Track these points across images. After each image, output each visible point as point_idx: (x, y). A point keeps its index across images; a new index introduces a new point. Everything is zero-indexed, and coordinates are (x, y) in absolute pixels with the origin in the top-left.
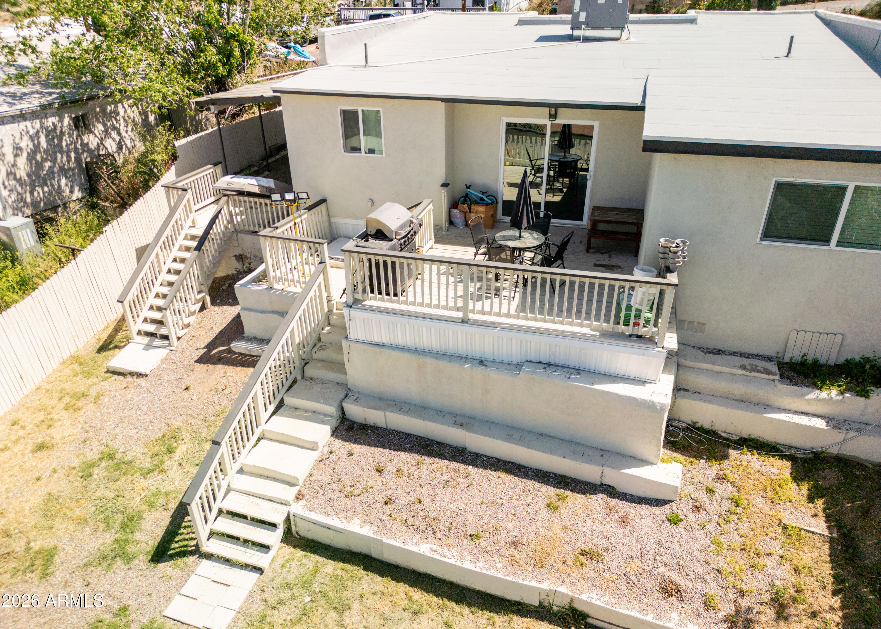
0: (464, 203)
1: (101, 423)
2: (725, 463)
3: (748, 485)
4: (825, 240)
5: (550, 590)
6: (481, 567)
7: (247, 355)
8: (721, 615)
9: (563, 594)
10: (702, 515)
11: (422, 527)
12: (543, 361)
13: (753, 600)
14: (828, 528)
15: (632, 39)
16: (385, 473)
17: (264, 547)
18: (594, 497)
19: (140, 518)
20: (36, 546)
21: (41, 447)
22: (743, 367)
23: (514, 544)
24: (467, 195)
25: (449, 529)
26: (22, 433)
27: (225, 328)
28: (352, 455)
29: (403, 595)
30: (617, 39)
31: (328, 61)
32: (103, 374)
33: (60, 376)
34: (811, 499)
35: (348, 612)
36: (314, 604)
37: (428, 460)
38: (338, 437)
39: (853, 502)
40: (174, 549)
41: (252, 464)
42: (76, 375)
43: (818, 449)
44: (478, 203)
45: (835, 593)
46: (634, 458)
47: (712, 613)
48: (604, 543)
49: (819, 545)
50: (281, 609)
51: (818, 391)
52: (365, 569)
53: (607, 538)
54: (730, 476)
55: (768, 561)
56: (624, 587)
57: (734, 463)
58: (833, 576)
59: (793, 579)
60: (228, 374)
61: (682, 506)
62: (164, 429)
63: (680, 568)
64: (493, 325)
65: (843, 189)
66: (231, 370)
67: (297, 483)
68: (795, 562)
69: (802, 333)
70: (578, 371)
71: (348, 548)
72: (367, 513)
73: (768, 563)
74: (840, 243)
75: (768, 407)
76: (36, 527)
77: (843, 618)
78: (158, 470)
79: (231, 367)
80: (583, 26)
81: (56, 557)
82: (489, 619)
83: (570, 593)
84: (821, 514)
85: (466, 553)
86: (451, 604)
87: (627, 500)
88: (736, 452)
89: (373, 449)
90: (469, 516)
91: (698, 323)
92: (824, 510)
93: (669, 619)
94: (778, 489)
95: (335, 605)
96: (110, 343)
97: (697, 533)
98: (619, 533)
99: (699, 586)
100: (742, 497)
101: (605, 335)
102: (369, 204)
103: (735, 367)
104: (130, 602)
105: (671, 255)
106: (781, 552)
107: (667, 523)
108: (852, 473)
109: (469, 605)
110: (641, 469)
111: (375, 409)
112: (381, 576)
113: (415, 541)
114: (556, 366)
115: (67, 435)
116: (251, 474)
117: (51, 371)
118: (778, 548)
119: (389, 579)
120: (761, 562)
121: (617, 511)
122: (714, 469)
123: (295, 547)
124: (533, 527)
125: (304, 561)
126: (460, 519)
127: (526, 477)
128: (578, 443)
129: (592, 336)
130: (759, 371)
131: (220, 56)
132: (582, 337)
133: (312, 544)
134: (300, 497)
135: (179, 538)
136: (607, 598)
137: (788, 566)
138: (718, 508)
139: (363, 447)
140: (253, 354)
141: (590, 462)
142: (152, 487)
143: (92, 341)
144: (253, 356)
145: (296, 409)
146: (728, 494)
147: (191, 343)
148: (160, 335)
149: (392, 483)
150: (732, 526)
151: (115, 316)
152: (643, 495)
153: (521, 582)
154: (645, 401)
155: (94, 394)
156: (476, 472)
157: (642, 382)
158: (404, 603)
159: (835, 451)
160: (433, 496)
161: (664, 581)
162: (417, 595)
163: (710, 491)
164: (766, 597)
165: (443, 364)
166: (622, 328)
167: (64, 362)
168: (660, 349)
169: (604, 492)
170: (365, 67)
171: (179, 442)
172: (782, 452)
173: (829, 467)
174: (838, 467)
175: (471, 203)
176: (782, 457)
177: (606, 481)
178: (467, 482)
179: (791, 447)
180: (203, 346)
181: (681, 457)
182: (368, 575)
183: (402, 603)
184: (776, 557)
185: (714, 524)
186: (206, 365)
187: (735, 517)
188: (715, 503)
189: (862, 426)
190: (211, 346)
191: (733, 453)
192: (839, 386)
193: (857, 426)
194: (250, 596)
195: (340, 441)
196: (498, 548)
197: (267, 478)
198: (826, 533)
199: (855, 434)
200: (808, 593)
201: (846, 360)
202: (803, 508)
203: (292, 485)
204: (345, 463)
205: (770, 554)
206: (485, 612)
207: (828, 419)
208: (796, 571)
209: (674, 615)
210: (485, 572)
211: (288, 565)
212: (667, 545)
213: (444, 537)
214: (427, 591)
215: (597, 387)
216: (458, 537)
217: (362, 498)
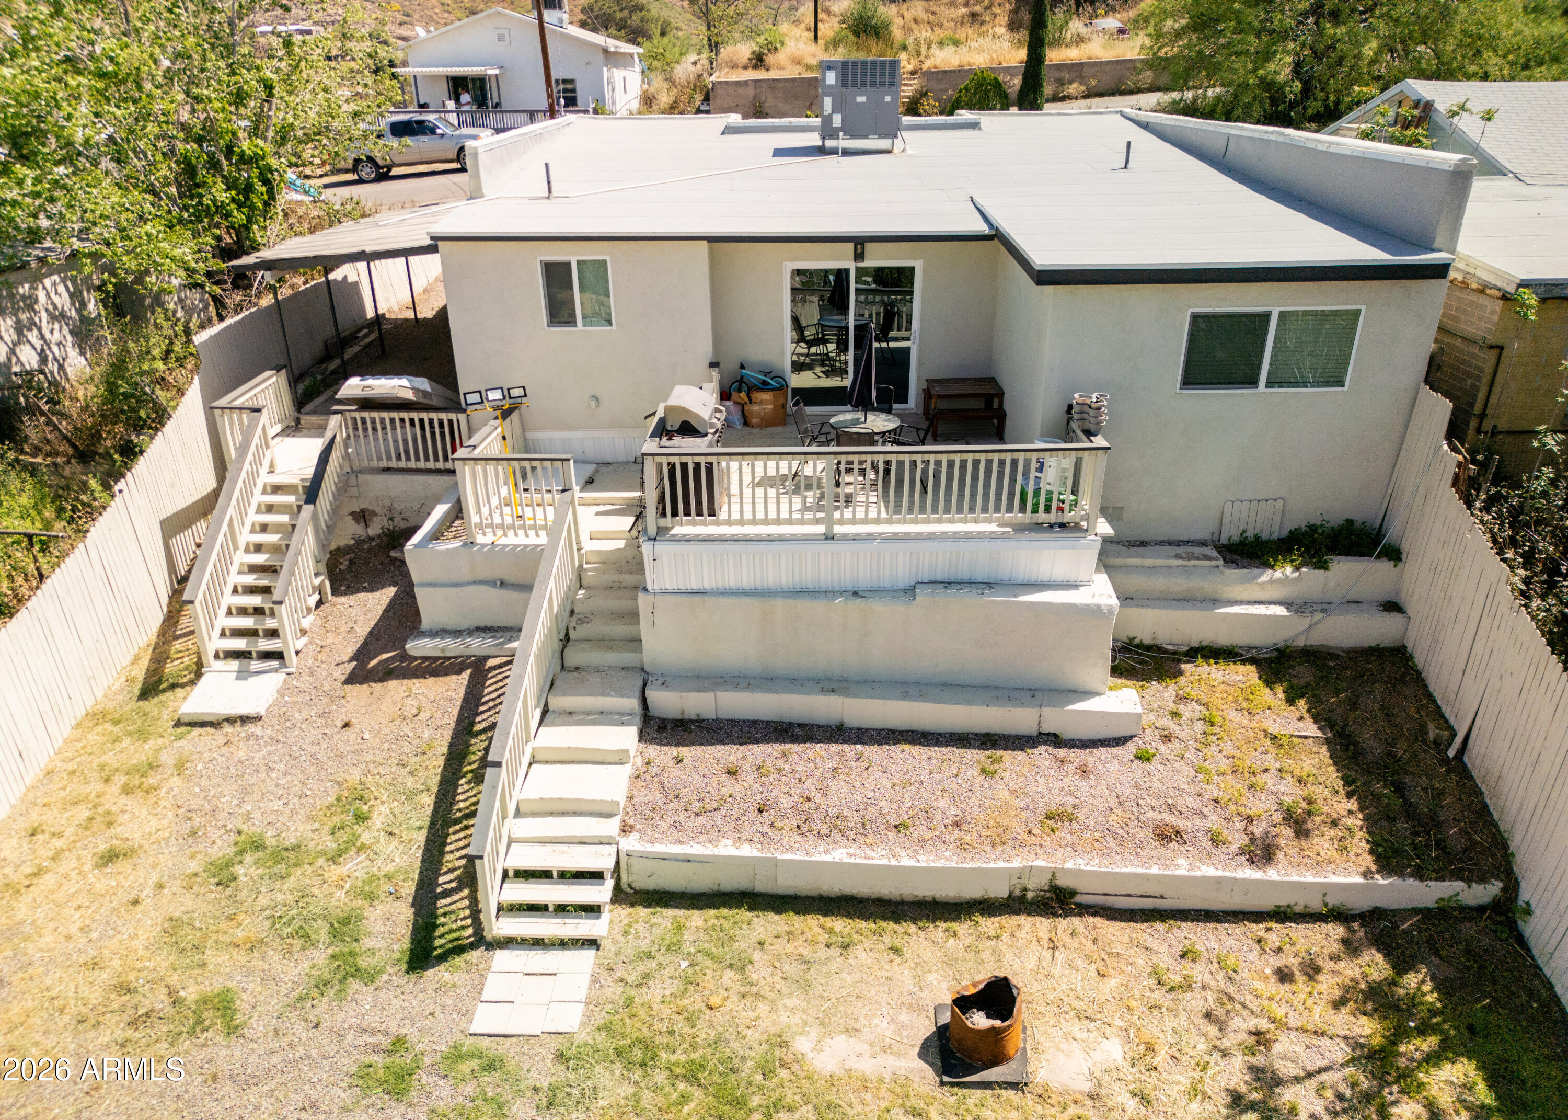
0: (739, 391)
1: (209, 802)
2: (1182, 679)
3: (1216, 699)
4: (1252, 381)
5: (1025, 867)
6: (924, 860)
7: (436, 659)
8: (1234, 848)
9: (1041, 869)
10: (1176, 744)
11: (825, 830)
12: (939, 579)
13: (1264, 825)
14: (1320, 728)
15: (909, 151)
16: (742, 775)
17: (592, 910)
18: (1036, 751)
19: (359, 919)
20: (190, 994)
21: (110, 857)
22: (1178, 556)
23: (957, 824)
24: (741, 380)
25: (864, 825)
26: (58, 843)
27: (377, 625)
28: (681, 761)
29: (817, 929)
30: (888, 152)
31: (484, 191)
32: (170, 730)
33: (83, 748)
34: (1291, 701)
35: (750, 967)
36: (697, 968)
37: (795, 748)
38: (651, 741)
39: (1337, 696)
40: (440, 947)
41: (537, 797)
42: (117, 740)
43: (1281, 645)
44: (761, 390)
45: (1349, 795)
46: (1075, 691)
47: (1223, 848)
48: (1070, 801)
49: (1315, 749)
50: (651, 983)
51: (1270, 571)
52: (751, 909)
53: (1071, 793)
54: (1194, 694)
55: (1266, 777)
56: (1112, 844)
57: (1191, 679)
58: (1342, 778)
59: (1300, 791)
60: (414, 691)
61: (1147, 738)
62: (334, 792)
63: (1170, 808)
64: (870, 537)
65: (1266, 316)
66: (416, 685)
67: (615, 811)
68: (1297, 772)
69: (1237, 504)
70: (989, 585)
71: (716, 888)
72: (738, 828)
73: (1268, 780)
74: (1270, 384)
75: (1216, 602)
76: (175, 970)
77: (1364, 820)
78: (354, 849)
79: (416, 681)
80: (841, 134)
81: (238, 1002)
82: (947, 930)
83: (1050, 865)
84: (1307, 716)
85: (897, 849)
86: (890, 925)
87: (1078, 747)
88: (1189, 665)
89: (709, 748)
90: (883, 803)
91: (1114, 508)
92: (1309, 711)
93: (1178, 866)
94: (1251, 697)
95: (728, 962)
96: (160, 681)
97: (1177, 765)
98: (1083, 785)
99: (1198, 822)
100: (1214, 713)
101: (1020, 528)
102: (593, 403)
103: (1168, 557)
104: (403, 1031)
105: (1092, 412)
106: (1278, 765)
107: (1136, 761)
108: (1324, 664)
109: (914, 920)
110: (1088, 702)
111: (699, 691)
112: (778, 912)
113: (821, 849)
114: (959, 583)
115: (154, 830)
116: (534, 814)
117: (61, 742)
118: (1272, 762)
119: (792, 914)
120: (1260, 780)
121: (1070, 762)
122: (1170, 689)
123: (632, 906)
124: (974, 799)
125: (654, 920)
126: (872, 810)
127: (938, 743)
128: (997, 687)
129: (1004, 533)
130: (1198, 558)
131: (233, 193)
132: (992, 536)
133: (656, 896)
134: (627, 828)
135: (441, 930)
136: (1097, 861)
137: (1289, 778)
138: (1191, 733)
139: (692, 748)
140: (448, 655)
141: (1022, 705)
142: (356, 874)
143: (117, 685)
144: (450, 658)
145: (570, 713)
146: (1197, 715)
147: (323, 656)
148: (258, 652)
149: (757, 785)
150: (1214, 748)
151: (145, 639)
152: (1096, 737)
153: (984, 866)
154: (1087, 605)
155: (172, 762)
156: (870, 752)
157: (1075, 586)
158: (824, 938)
159: (1300, 643)
160: (824, 791)
161: (1157, 827)
162: (839, 924)
163: (1175, 715)
164: (1278, 817)
165: (802, 605)
166: (1042, 517)
167: (78, 725)
168: (1093, 537)
169: (1046, 743)
170: (548, 198)
171: (371, 803)
172: (1242, 655)
173: (1299, 663)
174: (1309, 661)
175: (749, 389)
176: (1244, 662)
177: (1046, 728)
178: (861, 765)
179: (1250, 648)
180: (346, 659)
181: (1129, 683)
182: (758, 917)
183: (821, 939)
184: (1273, 771)
185: (1193, 751)
186: (365, 686)
187: (1214, 738)
188: (1185, 727)
189: (1326, 606)
190: (362, 655)
191: (1187, 667)
192: (1292, 561)
193: (1320, 607)
194: (594, 980)
195: (655, 746)
196: (937, 833)
197: (563, 814)
198: (1320, 734)
199: (1321, 615)
200: (1320, 802)
201: (1291, 532)
202: (1285, 714)
203: (609, 816)
204: (675, 775)
205: (1266, 770)
206: (938, 923)
207: (1288, 605)
208: (1300, 782)
209: (1181, 861)
210: (932, 864)
211: (632, 931)
212: (1147, 785)
213: (859, 836)
214: (850, 916)
215: (1022, 598)
216: (878, 833)
217: (723, 812)
